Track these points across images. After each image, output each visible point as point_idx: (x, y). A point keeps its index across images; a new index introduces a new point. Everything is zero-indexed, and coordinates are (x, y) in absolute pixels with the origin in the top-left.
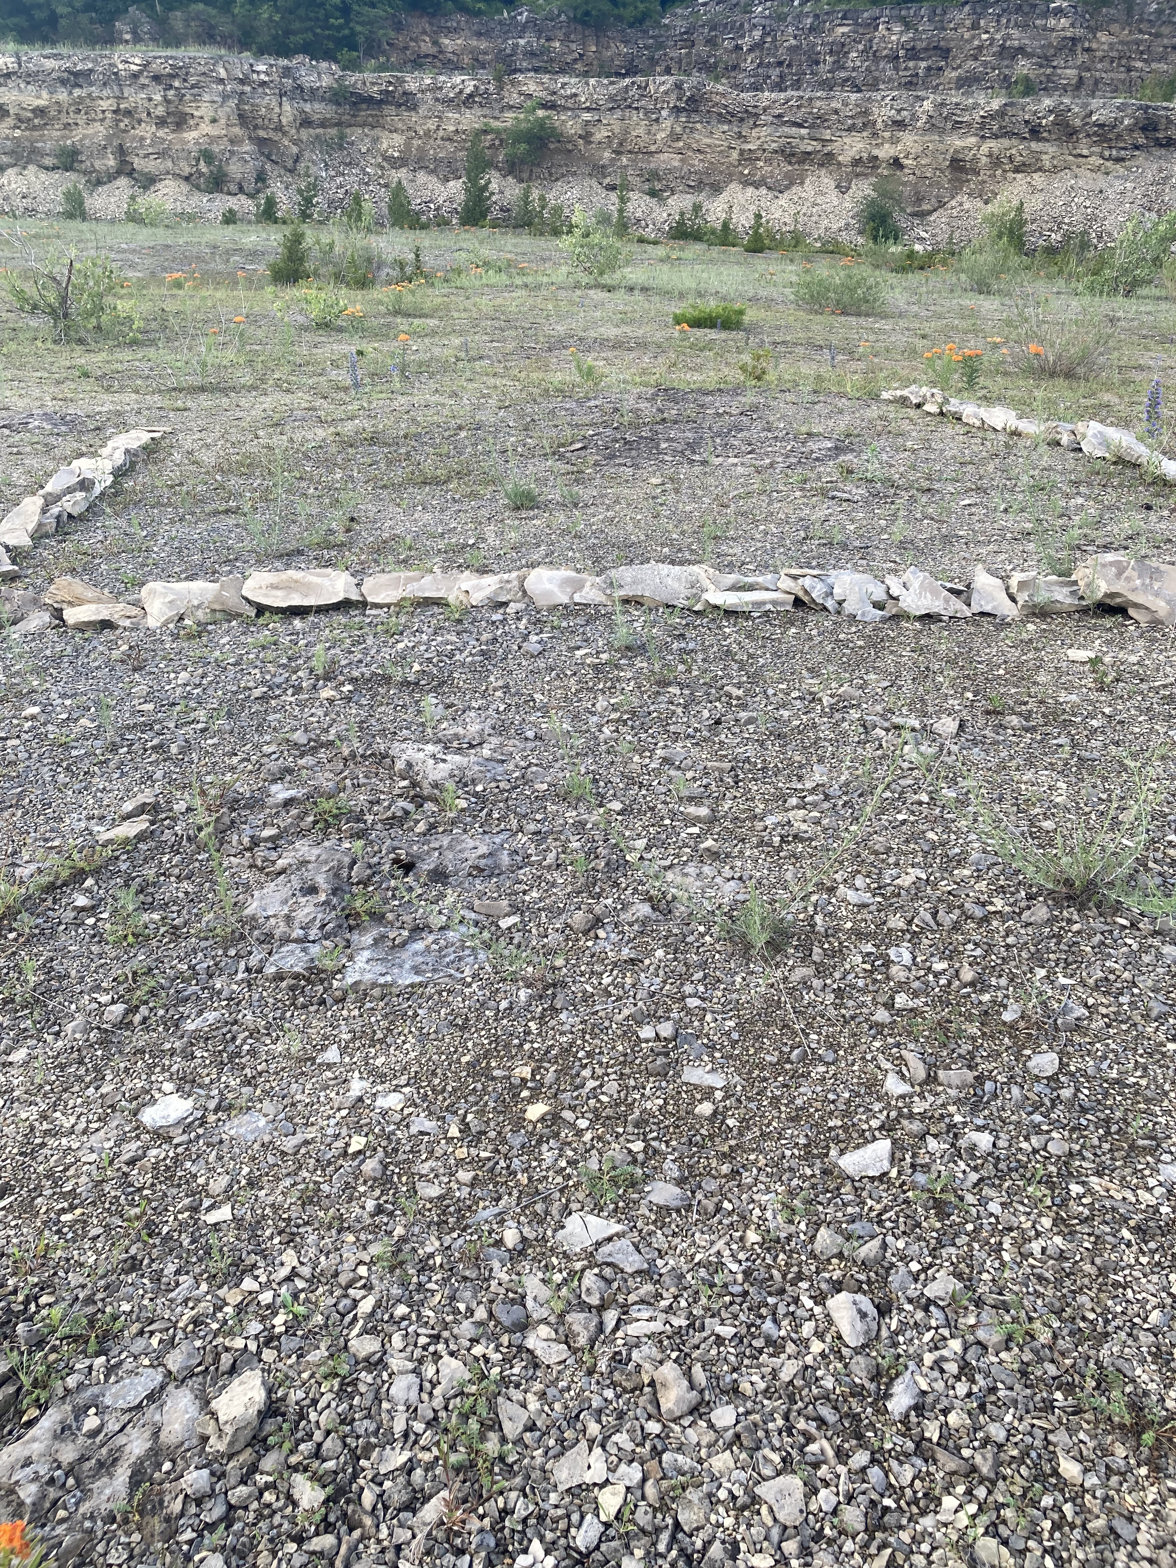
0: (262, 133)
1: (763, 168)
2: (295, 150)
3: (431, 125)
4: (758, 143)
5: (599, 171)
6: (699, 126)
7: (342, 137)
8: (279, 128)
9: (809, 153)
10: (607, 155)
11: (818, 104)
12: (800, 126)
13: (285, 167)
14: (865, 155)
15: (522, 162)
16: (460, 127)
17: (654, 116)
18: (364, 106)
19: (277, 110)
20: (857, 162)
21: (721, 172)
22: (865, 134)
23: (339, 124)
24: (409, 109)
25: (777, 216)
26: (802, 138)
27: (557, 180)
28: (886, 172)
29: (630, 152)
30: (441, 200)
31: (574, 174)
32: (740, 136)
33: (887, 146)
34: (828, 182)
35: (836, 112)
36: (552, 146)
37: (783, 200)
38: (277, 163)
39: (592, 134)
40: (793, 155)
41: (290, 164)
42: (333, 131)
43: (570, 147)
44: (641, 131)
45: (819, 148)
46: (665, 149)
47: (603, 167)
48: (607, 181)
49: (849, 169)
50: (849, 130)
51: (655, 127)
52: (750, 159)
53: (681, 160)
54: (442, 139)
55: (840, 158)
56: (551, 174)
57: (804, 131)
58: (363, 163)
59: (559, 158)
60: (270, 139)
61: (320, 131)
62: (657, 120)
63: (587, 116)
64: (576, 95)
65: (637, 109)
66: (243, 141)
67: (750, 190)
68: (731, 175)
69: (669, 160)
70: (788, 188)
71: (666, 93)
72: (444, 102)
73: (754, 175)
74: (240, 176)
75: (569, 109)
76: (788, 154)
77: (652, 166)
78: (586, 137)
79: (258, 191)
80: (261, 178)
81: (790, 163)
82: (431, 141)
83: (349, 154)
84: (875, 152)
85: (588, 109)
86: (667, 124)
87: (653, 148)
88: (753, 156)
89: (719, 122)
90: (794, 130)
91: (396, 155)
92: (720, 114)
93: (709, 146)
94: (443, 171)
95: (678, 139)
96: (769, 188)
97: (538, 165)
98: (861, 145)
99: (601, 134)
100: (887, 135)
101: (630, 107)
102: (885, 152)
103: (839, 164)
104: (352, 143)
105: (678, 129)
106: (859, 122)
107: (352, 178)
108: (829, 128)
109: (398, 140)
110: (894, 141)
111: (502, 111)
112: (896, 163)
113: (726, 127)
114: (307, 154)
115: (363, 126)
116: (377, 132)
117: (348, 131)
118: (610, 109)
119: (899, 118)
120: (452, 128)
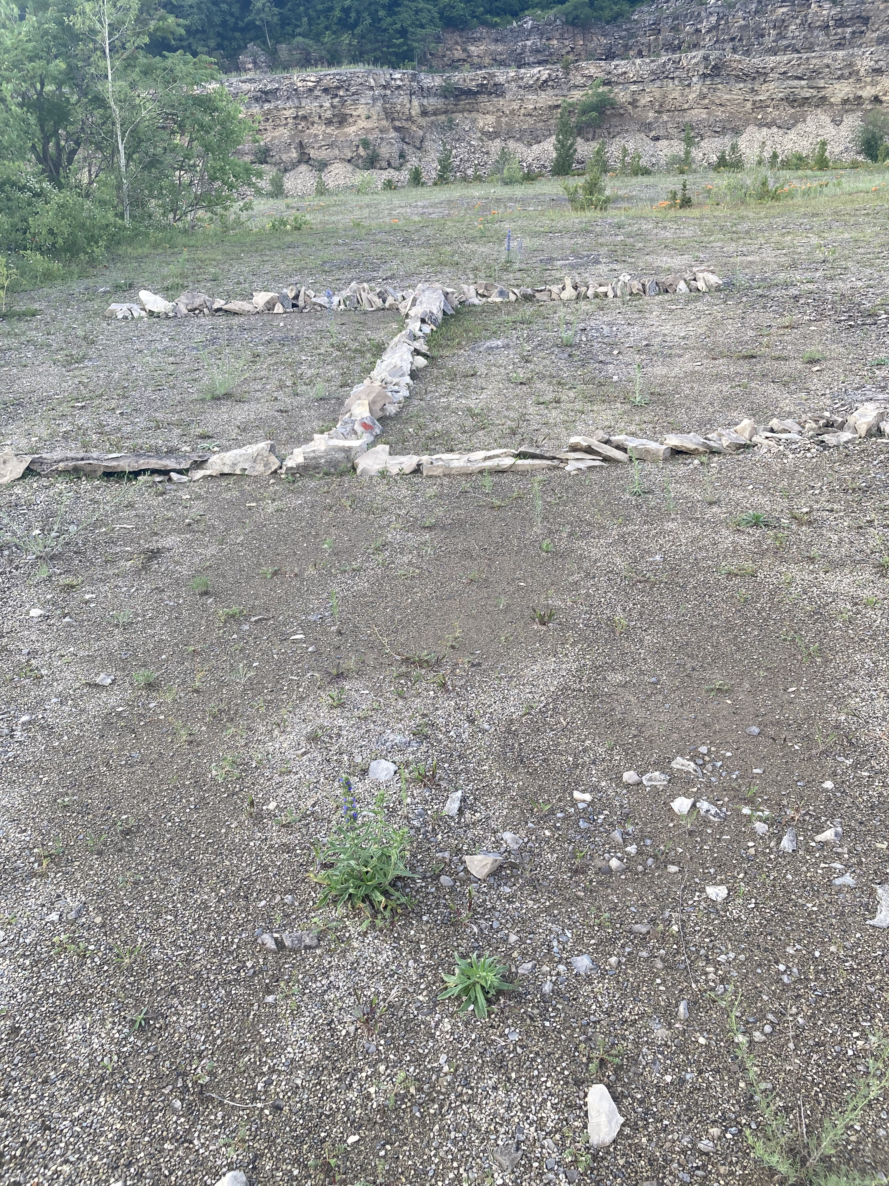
0: (397, 124)
1: (772, 113)
2: (421, 133)
3: (515, 106)
4: (768, 94)
5: (647, 127)
6: (720, 86)
7: (451, 121)
8: (410, 119)
9: (807, 99)
10: (651, 114)
11: (814, 61)
12: (801, 78)
13: (415, 146)
14: (851, 96)
15: (589, 125)
16: (538, 105)
17: (686, 83)
18: (463, 97)
19: (408, 106)
20: (845, 102)
21: (740, 119)
22: (851, 80)
23: (446, 112)
24: (498, 96)
25: (789, 147)
26: (802, 88)
27: (614, 137)
28: (869, 107)
29: (668, 111)
30: (530, 159)
31: (627, 131)
32: (753, 90)
33: (868, 88)
34: (825, 119)
35: (828, 66)
36: (608, 112)
37: (792, 134)
38: (409, 144)
39: (637, 101)
40: (795, 101)
41: (418, 144)
42: (443, 117)
43: (622, 111)
44: (676, 94)
45: (815, 94)
46: (695, 106)
47: (649, 124)
48: (653, 134)
49: (840, 107)
50: (839, 78)
51: (687, 90)
52: (761, 107)
53: (708, 113)
54: (524, 115)
55: (832, 100)
56: (609, 133)
57: (803, 83)
58: (467, 138)
59: (615, 121)
60: (403, 127)
61: (433, 118)
62: (689, 85)
63: (633, 88)
64: (625, 73)
65: (673, 78)
66: (388, 130)
67: (765, 129)
68: (747, 120)
69: (698, 114)
70: (794, 125)
71: (697, 64)
72: (525, 88)
73: (767, 118)
74: (388, 155)
75: (620, 83)
76: (792, 101)
77: (687, 119)
78: (634, 103)
79: (401, 165)
80: (402, 156)
81: (793, 107)
82: (516, 118)
83: (457, 133)
84: (860, 93)
85: (635, 82)
86: (696, 88)
87: (686, 106)
88: (764, 105)
89: (736, 82)
90: (796, 82)
91: (491, 130)
92: (737, 76)
93: (729, 100)
94: (528, 137)
95: (704, 98)
96: (779, 127)
97: (600, 127)
98: (848, 89)
99: (644, 100)
100: (869, 79)
101: (667, 77)
102: (868, 92)
103: (832, 104)
104: (458, 125)
105: (705, 90)
106: (846, 72)
107: (463, 150)
108: (823, 78)
109: (491, 119)
110: (874, 84)
111: (569, 90)
112: (876, 99)
113: (742, 85)
114: (428, 135)
115: (462, 112)
116: (474, 115)
117: (453, 116)
118: (652, 81)
119: (877, 67)
120: (532, 107)
